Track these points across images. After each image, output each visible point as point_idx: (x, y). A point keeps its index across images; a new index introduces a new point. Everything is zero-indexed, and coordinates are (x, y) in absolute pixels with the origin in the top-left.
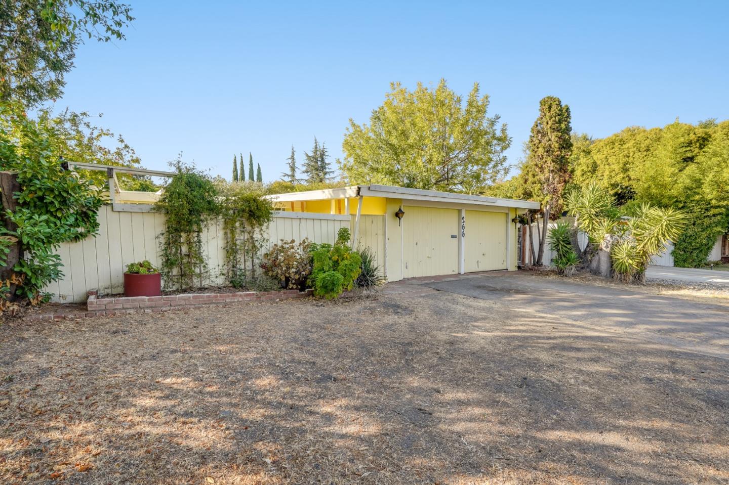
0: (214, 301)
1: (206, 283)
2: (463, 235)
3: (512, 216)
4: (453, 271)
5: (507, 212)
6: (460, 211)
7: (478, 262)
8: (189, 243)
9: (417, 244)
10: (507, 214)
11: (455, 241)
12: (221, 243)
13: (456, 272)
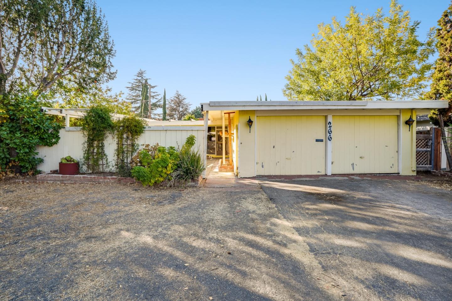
0: (93, 181)
1: (107, 170)
2: (330, 139)
3: (405, 117)
4: (319, 172)
5: (399, 114)
6: (326, 117)
7: (353, 164)
8: (98, 147)
9: (274, 147)
10: (398, 117)
11: (321, 144)
12: (115, 146)
13: (323, 173)
